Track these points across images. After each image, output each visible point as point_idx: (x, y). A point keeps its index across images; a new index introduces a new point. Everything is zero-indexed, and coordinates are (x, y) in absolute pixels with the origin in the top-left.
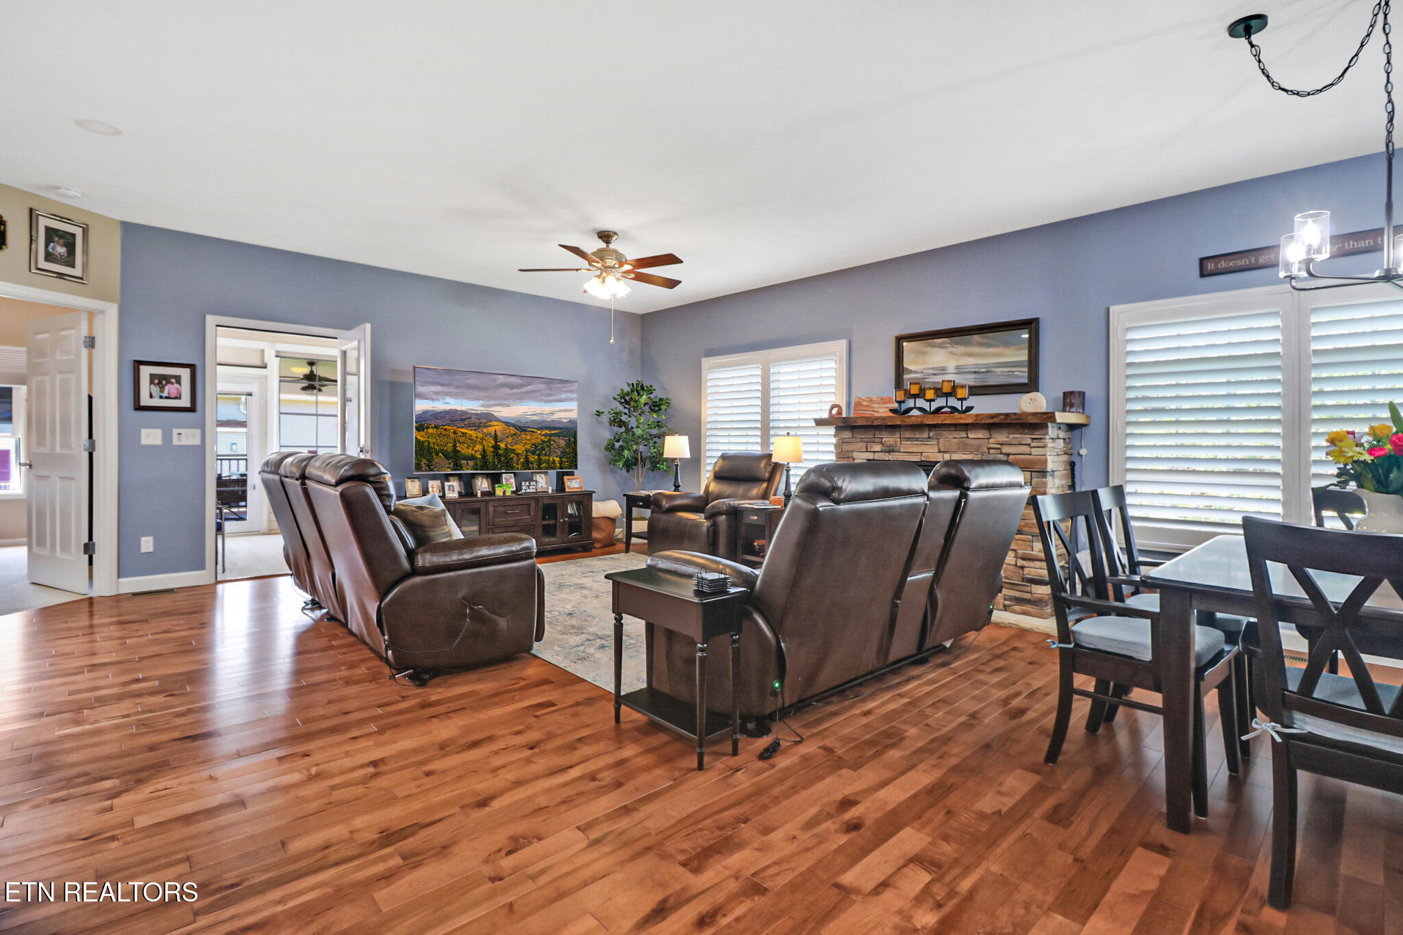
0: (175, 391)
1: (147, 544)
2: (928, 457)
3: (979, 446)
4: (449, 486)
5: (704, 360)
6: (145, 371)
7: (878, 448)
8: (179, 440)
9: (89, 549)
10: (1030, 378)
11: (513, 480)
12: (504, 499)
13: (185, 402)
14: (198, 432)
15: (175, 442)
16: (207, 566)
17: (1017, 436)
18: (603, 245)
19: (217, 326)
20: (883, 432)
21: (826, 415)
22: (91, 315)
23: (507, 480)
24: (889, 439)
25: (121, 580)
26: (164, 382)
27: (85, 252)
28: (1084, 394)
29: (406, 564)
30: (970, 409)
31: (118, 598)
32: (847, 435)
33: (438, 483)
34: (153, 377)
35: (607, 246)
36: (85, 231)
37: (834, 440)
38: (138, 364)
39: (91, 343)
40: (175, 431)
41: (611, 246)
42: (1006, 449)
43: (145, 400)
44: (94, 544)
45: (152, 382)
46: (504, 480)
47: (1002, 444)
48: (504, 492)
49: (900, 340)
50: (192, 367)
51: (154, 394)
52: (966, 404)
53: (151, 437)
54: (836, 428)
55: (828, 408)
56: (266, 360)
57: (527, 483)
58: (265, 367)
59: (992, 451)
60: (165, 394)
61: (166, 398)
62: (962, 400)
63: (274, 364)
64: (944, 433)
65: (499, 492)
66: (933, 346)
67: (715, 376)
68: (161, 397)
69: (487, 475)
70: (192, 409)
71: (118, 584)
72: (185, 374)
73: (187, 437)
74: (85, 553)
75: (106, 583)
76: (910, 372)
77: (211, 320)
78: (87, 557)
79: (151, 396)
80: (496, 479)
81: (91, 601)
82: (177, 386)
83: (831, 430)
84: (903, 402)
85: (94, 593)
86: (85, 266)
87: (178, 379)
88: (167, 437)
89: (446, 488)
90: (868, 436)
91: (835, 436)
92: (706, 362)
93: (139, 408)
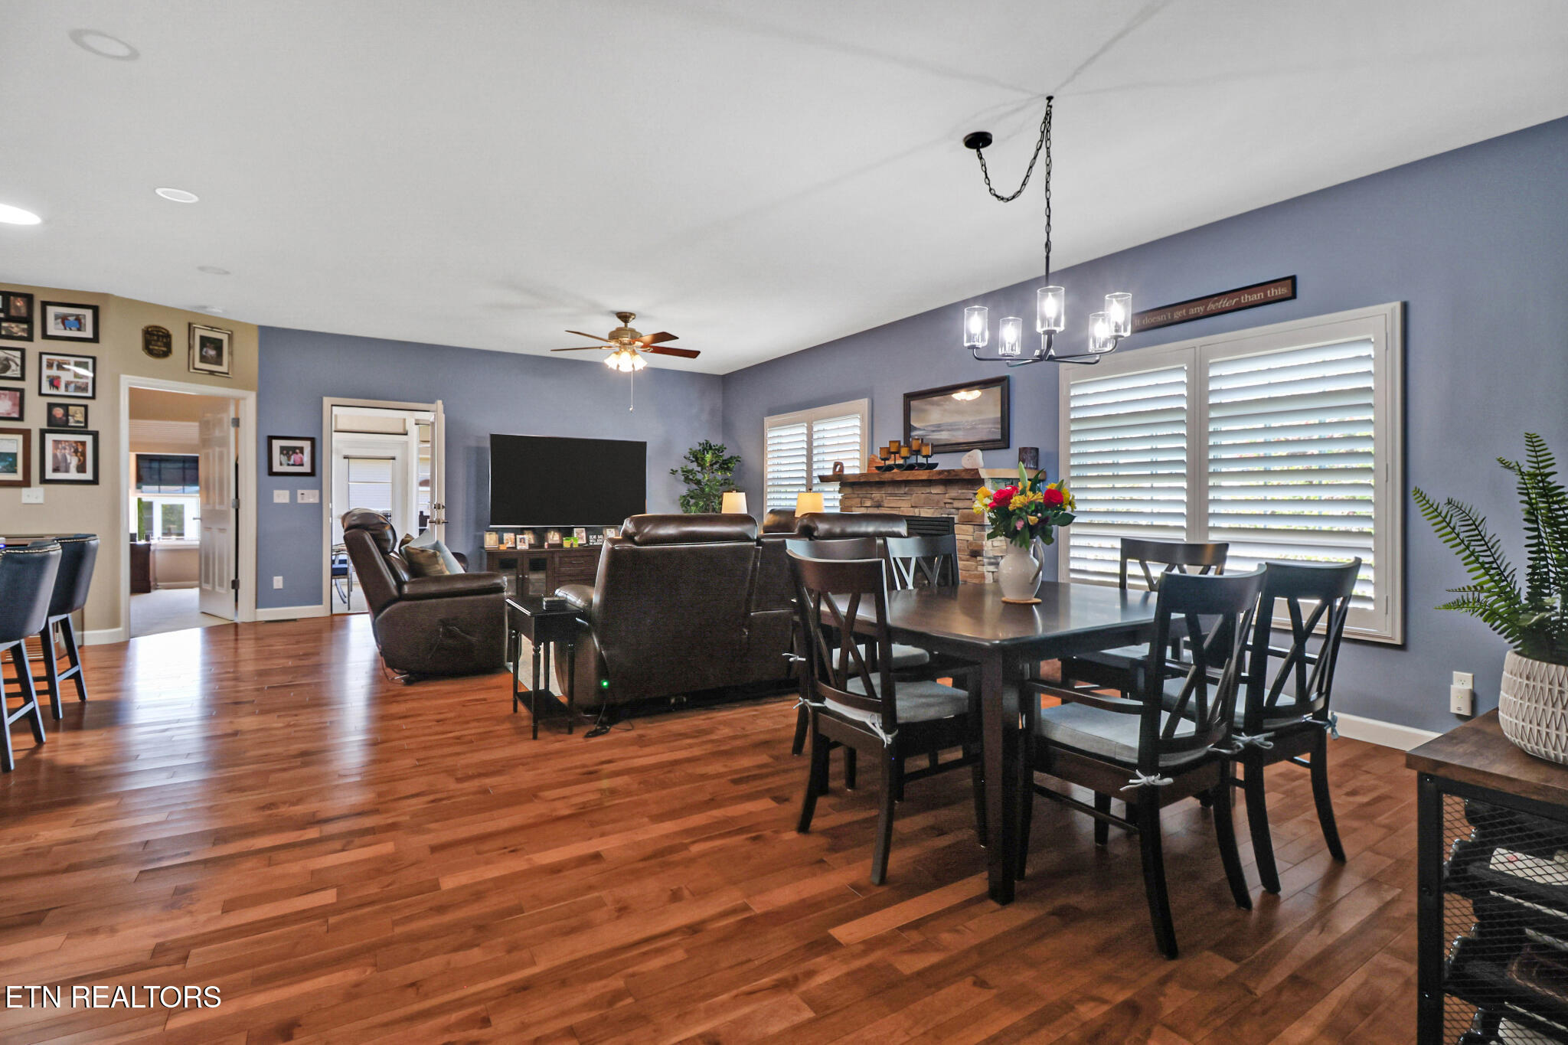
0: (299, 460)
1: (278, 582)
2: (903, 511)
3: (938, 502)
4: (521, 539)
5: (766, 419)
6: (277, 445)
7: (868, 503)
8: (302, 499)
9: (235, 584)
10: (1003, 434)
11: (584, 534)
12: (571, 550)
13: (307, 469)
14: (317, 492)
15: (300, 501)
16: (324, 602)
17: (964, 491)
18: (622, 324)
19: (332, 405)
20: (874, 489)
21: (830, 473)
22: (237, 401)
23: (578, 534)
24: (877, 495)
25: (259, 610)
26: (291, 453)
27: (231, 353)
28: (1037, 450)
29: (395, 592)
30: (936, 465)
31: (255, 624)
32: (848, 490)
33: (512, 535)
34: (283, 449)
35: (626, 326)
36: (230, 337)
37: (839, 496)
38: (271, 438)
39: (236, 422)
40: (300, 492)
41: (631, 325)
42: (957, 504)
43: (276, 468)
44: (238, 581)
45: (281, 453)
46: (575, 535)
47: (954, 499)
48: (572, 545)
49: (909, 397)
50: (312, 440)
51: (283, 462)
52: (931, 461)
53: (281, 496)
54: (840, 485)
55: (832, 466)
56: (407, 428)
57: (595, 537)
58: (406, 434)
59: (947, 506)
60: (292, 462)
61: (293, 465)
62: (927, 457)
63: (414, 431)
64: (915, 488)
65: (567, 544)
66: (932, 404)
67: (776, 434)
68: (289, 465)
69: (559, 530)
70: (312, 474)
71: (256, 613)
72: (306, 445)
73: (309, 497)
74: (233, 588)
75: (247, 612)
76: (916, 429)
77: (327, 401)
78: (234, 591)
79: (281, 464)
80: (568, 533)
81: (236, 625)
82: (300, 455)
83: (836, 486)
84: (908, 458)
85: (239, 620)
86: (231, 364)
87: (301, 450)
88: (293, 497)
89: (518, 540)
90: (862, 492)
91: (840, 492)
92: (768, 420)
93: (271, 473)
